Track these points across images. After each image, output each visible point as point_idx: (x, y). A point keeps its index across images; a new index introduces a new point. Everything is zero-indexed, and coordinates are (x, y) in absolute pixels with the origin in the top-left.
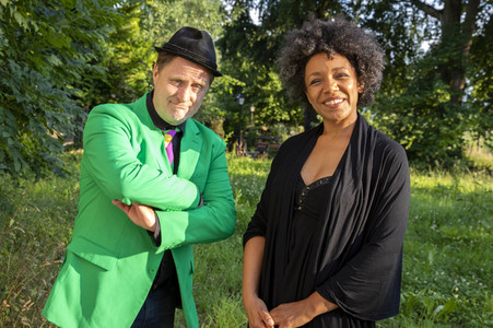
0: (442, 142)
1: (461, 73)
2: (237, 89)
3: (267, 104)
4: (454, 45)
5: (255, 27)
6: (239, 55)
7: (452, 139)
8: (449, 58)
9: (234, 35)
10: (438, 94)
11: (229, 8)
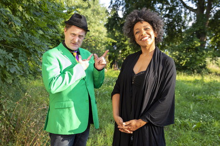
0: (197, 62)
1: (204, 34)
2: (114, 44)
3: (126, 49)
4: (201, 23)
5: (120, 18)
6: (114, 30)
7: (201, 61)
8: (199, 28)
9: (112, 22)
10: (195, 43)
11: (110, 11)
